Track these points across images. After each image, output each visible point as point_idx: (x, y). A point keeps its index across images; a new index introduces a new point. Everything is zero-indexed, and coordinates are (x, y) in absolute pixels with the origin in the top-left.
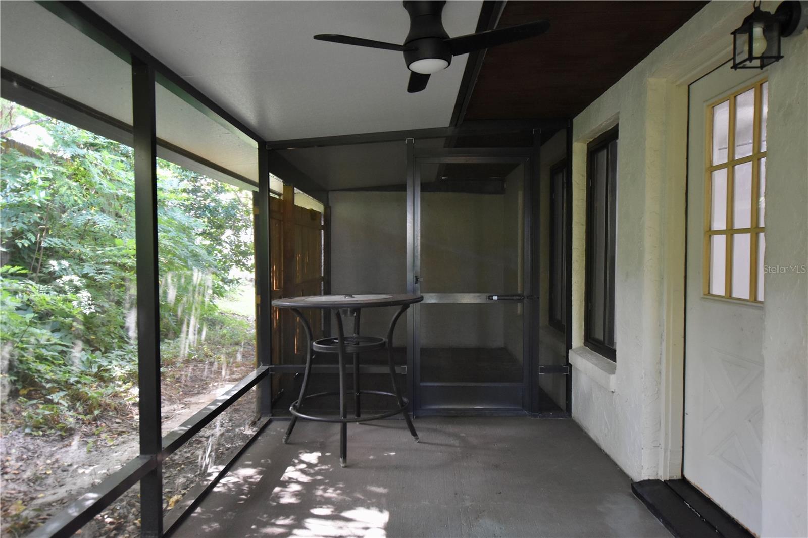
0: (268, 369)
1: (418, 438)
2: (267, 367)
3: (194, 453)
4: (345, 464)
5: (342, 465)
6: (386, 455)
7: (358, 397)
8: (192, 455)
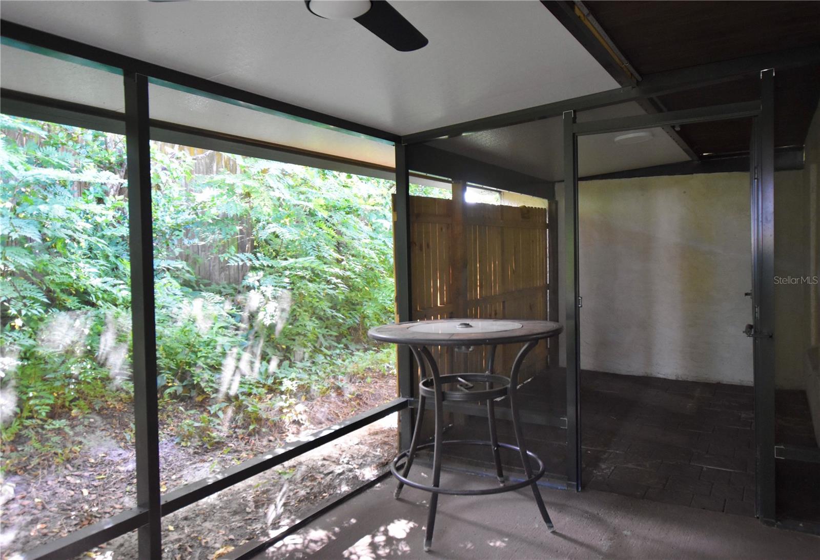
0: (407, 401)
1: (553, 527)
2: (404, 399)
3: (297, 492)
4: (428, 548)
5: (426, 549)
6: (492, 544)
7: (497, 451)
8: (294, 494)
